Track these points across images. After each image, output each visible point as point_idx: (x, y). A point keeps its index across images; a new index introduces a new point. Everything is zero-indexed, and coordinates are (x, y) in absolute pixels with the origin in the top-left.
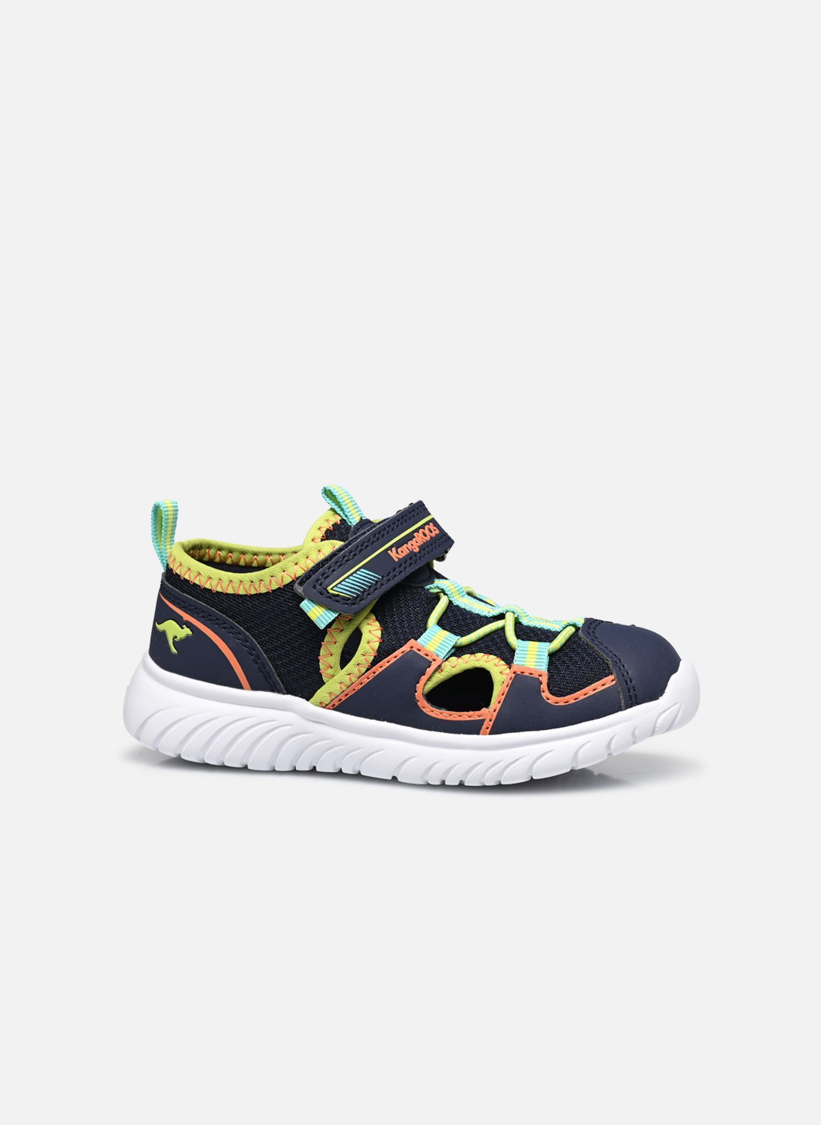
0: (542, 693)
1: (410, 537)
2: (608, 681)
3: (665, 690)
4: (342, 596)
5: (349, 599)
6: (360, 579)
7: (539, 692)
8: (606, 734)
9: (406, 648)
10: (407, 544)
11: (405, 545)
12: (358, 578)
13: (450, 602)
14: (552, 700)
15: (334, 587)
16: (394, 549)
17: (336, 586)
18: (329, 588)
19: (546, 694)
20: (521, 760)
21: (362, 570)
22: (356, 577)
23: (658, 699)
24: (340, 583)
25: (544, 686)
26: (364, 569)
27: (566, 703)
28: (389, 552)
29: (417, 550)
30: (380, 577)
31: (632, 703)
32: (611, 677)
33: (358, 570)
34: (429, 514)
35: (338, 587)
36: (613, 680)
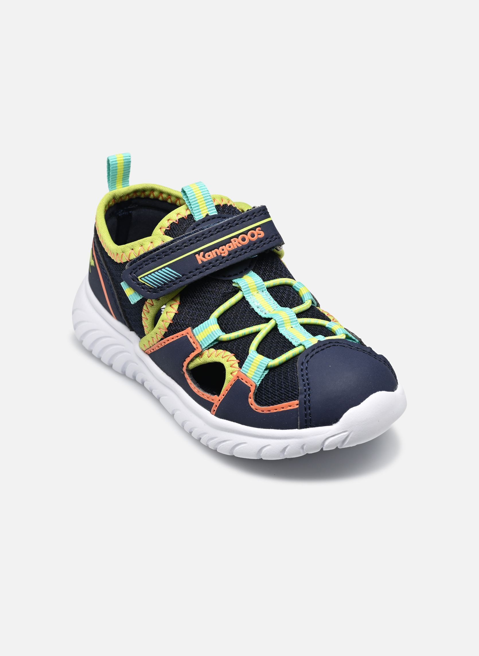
0: (249, 399)
1: (229, 241)
2: (294, 404)
3: (339, 419)
4: (146, 285)
5: (151, 288)
6: (163, 275)
7: (247, 398)
8: (283, 443)
9: (184, 333)
10: (218, 249)
11: (216, 250)
12: (162, 274)
13: (244, 298)
14: (254, 406)
15: (142, 277)
16: (202, 253)
17: (144, 277)
18: (139, 277)
19: (251, 401)
20: (227, 442)
21: (167, 268)
22: (160, 273)
23: (332, 425)
24: (147, 275)
25: (251, 394)
26: (168, 267)
27: (262, 411)
28: (197, 255)
29: (226, 254)
30: (181, 276)
31: (306, 425)
32: (297, 402)
33: (164, 268)
34: (269, 217)
35: (145, 278)
36: (297, 405)
